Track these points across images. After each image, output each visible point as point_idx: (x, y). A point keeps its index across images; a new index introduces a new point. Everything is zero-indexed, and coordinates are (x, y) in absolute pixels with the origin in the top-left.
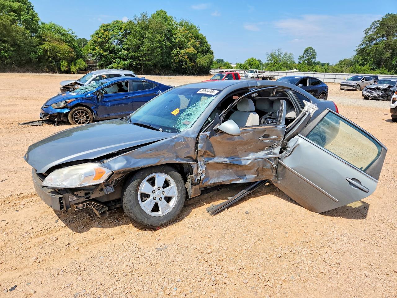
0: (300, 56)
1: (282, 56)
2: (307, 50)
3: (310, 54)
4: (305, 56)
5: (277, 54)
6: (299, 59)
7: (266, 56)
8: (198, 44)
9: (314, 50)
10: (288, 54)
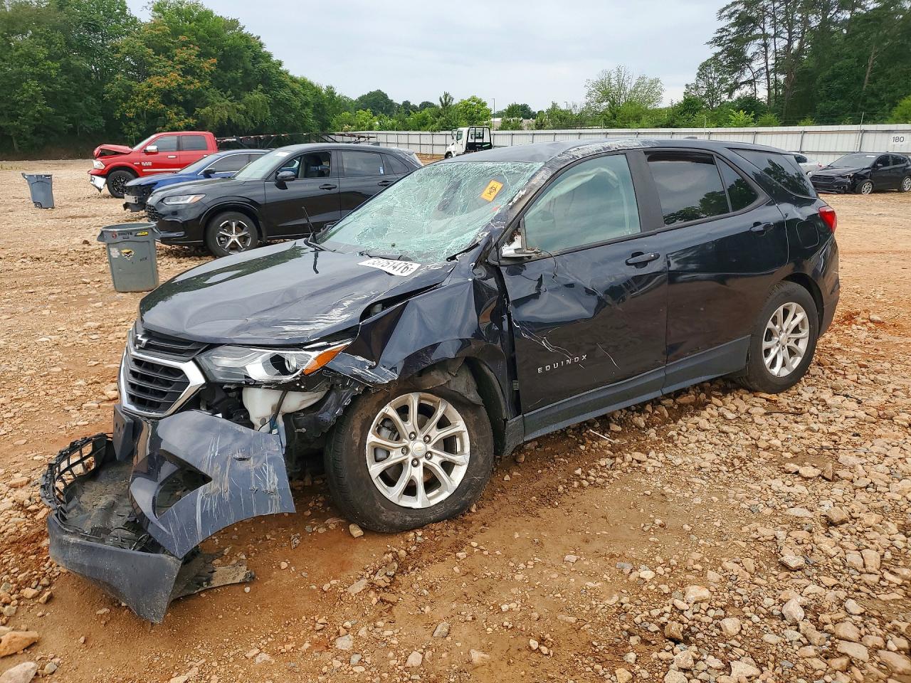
0: (687, 86)
1: (629, 87)
3: (715, 78)
5: (613, 82)
7: (586, 91)
8: (208, 65)
10: (647, 81)
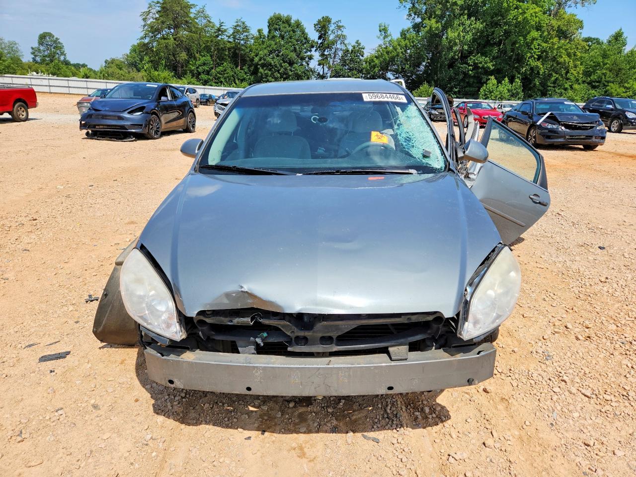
2: (43, 37)
4: (42, 48)
6: (32, 53)
9: (57, 38)
